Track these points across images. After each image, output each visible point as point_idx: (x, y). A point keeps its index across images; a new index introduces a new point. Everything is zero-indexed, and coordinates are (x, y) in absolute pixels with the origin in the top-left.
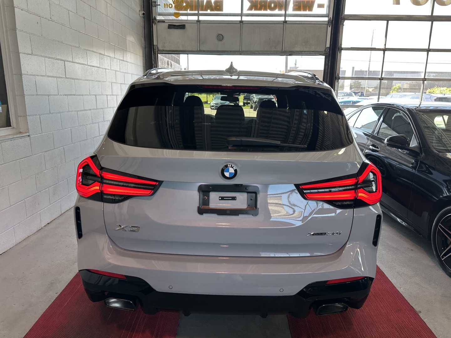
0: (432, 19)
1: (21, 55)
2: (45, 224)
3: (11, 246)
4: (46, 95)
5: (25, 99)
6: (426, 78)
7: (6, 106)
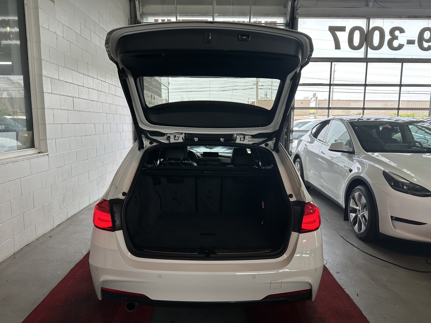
0: (366, 60)
1: (45, 94)
2: (56, 226)
3: (33, 240)
4: (60, 124)
5: (46, 127)
6: (365, 107)
7: (32, 132)
